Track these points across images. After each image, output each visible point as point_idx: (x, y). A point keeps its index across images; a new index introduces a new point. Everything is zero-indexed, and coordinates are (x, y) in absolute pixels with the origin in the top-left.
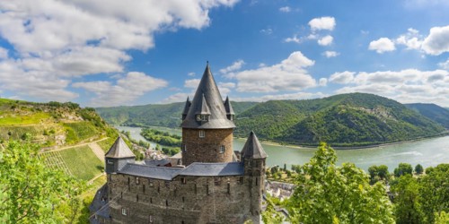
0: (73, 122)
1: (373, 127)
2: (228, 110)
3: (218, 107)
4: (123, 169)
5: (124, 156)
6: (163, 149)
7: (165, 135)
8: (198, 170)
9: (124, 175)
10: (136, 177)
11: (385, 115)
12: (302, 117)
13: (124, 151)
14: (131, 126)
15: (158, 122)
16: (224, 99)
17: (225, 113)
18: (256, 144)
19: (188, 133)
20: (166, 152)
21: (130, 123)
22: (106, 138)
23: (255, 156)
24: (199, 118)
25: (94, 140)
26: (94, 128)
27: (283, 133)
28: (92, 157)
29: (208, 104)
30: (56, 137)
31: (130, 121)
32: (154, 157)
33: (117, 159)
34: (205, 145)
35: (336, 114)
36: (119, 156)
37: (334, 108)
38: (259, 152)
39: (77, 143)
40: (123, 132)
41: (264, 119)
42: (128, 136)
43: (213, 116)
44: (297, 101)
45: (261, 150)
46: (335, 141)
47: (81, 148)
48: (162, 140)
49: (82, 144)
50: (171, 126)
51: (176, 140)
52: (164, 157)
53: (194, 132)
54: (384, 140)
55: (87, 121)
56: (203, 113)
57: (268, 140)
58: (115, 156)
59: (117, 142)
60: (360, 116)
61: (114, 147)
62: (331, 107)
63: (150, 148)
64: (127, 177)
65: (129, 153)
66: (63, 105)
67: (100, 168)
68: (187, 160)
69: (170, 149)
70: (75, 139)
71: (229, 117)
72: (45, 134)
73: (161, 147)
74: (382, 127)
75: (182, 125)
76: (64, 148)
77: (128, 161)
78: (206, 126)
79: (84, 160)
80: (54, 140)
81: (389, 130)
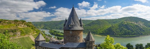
0: (23, 27)
1: (137, 29)
2: (81, 23)
3: (77, 22)
4: (41, 45)
5: (41, 40)
6: (57, 38)
7: (58, 32)
8: (69, 45)
9: (41, 47)
10: (46, 48)
11: (142, 25)
12: (110, 26)
13: (42, 38)
14: (45, 29)
15: (56, 27)
16: (79, 19)
17: (80, 24)
18: (91, 36)
19: (66, 31)
20: (58, 39)
21: (45, 28)
22: (36, 34)
23: (90, 40)
24: (70, 26)
25: (31, 34)
26: (31, 30)
27: (103, 31)
28: (30, 40)
29: (73, 21)
30: (17, 33)
31: (45, 27)
32: (54, 41)
33: (39, 41)
34: (72, 36)
35: (123, 25)
36: (40, 40)
37: (122, 22)
38: (92, 39)
39: (25, 35)
40: (42, 31)
41: (95, 26)
42: (44, 33)
43: (75, 25)
44: (108, 20)
45: (93, 38)
46: (123, 35)
47: (26, 37)
48: (57, 34)
49: (27, 36)
50: (60, 29)
51: (62, 34)
52: (58, 41)
53: (68, 31)
54: (142, 35)
55: (29, 27)
56: (71, 24)
57: (97, 34)
58: (38, 40)
59: (39, 35)
60: (132, 25)
61: (38, 37)
62: (121, 22)
63: (52, 37)
64: (43, 48)
65: (44, 39)
66: (19, 21)
67: (33, 45)
68: (65, 42)
69: (60, 38)
70: (24, 34)
71: (81, 26)
72: (13, 32)
73: (56, 37)
74: (141, 29)
75: (64, 29)
76: (20, 37)
77: (43, 42)
78: (72, 29)
79: (27, 41)
80: (16, 34)
81: (144, 31)
